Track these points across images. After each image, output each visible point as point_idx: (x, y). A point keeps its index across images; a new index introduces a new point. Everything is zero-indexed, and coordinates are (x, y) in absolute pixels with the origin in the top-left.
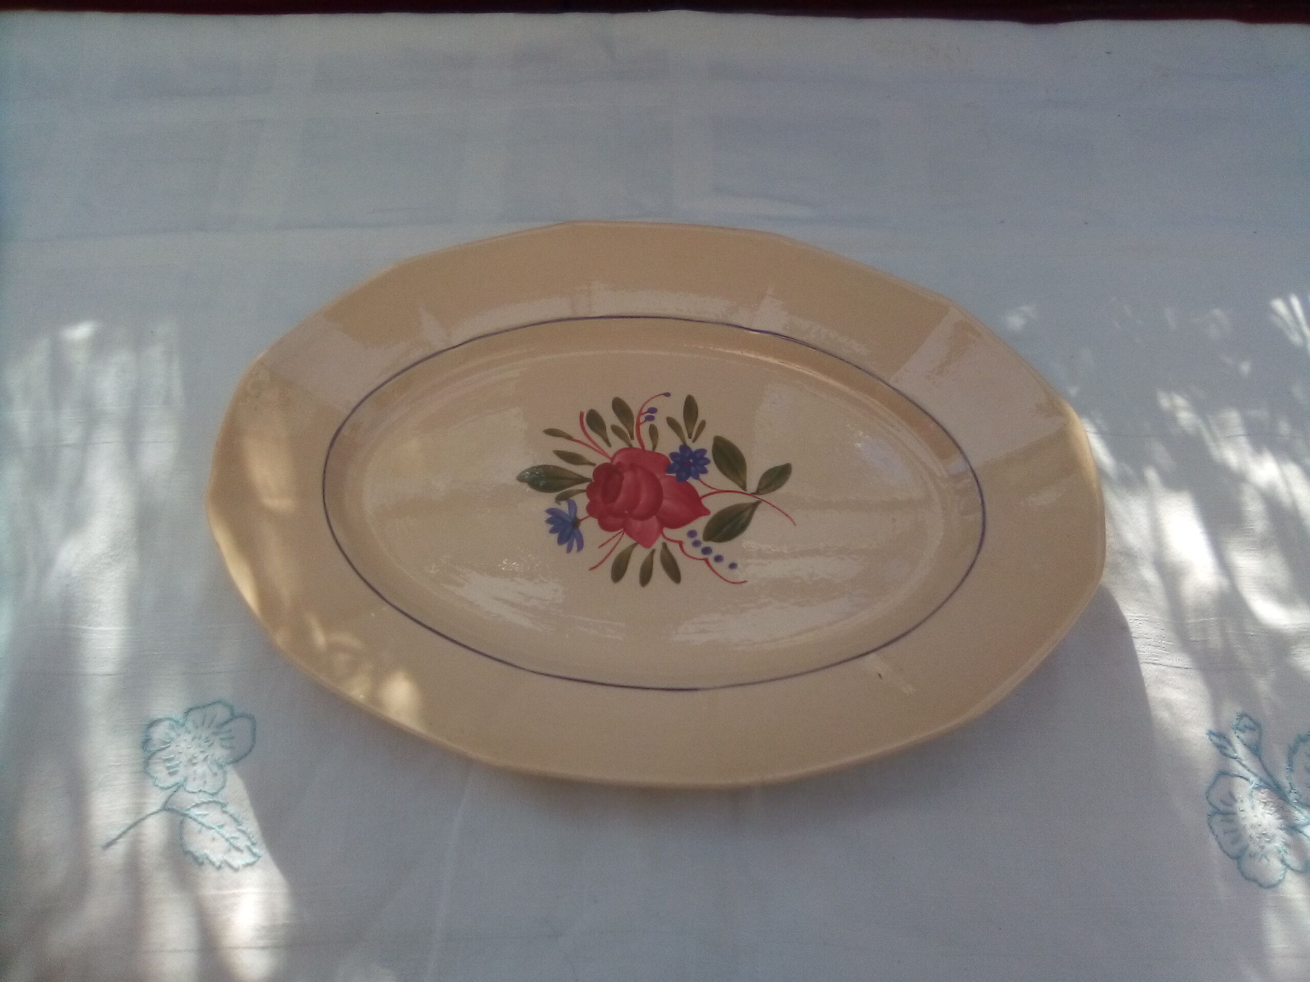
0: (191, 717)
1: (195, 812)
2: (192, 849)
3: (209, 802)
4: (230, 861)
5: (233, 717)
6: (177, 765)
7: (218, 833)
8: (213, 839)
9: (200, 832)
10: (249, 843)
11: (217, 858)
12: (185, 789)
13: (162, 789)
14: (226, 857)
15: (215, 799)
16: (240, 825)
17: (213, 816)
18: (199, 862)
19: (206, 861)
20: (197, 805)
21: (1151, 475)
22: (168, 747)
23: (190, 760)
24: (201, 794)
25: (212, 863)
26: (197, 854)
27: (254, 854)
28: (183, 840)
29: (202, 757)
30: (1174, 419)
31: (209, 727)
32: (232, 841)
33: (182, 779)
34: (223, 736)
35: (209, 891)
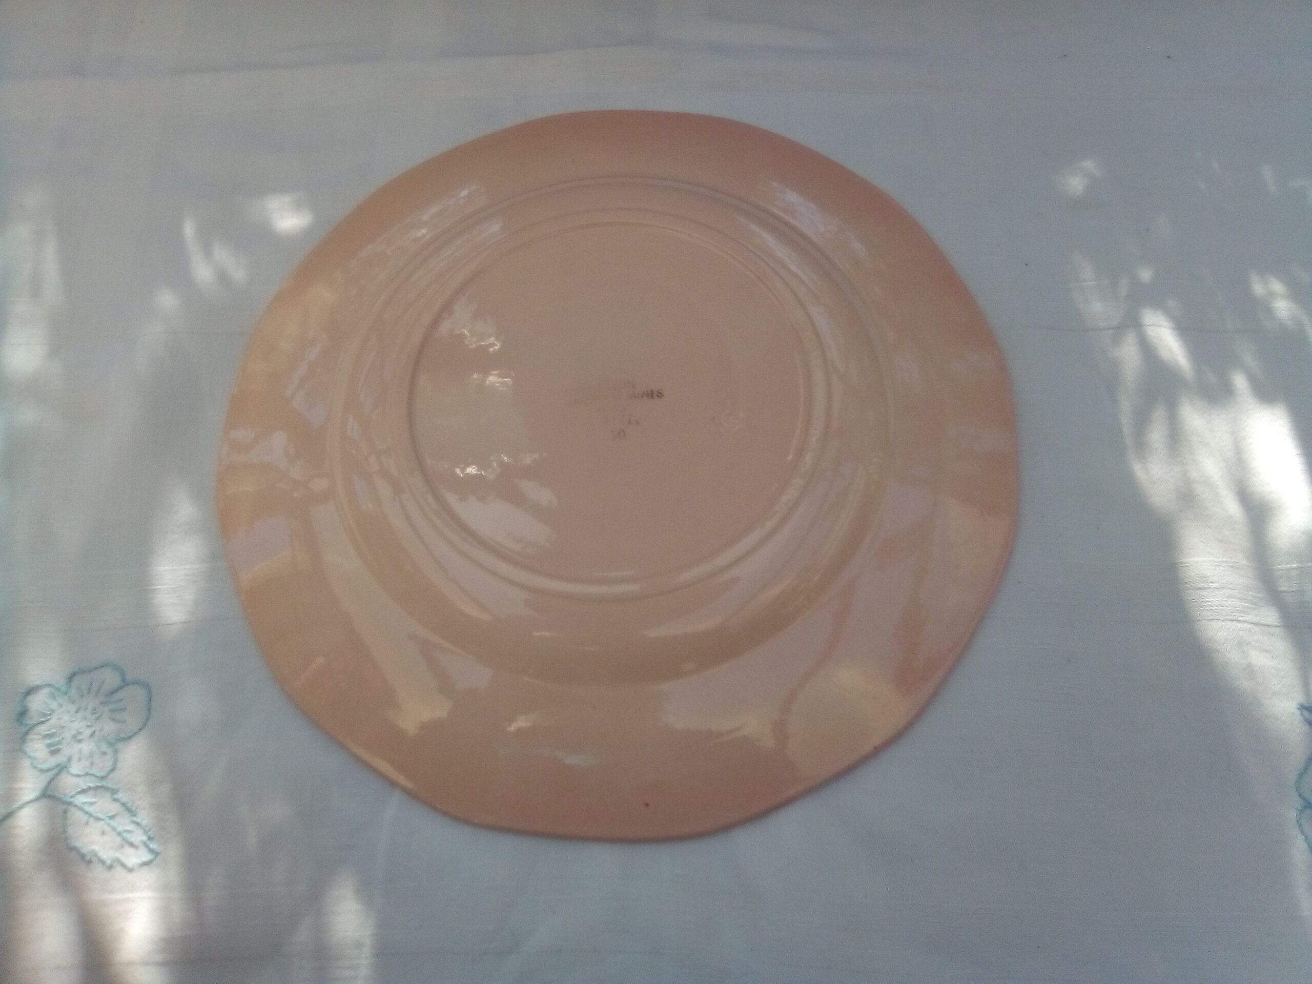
0: (76, 682)
1: (81, 799)
2: (77, 844)
3: (97, 788)
4: (123, 859)
5: (125, 683)
6: (59, 743)
7: (108, 824)
8: (103, 833)
9: (87, 823)
10: (145, 838)
11: (107, 855)
12: (68, 772)
13: (42, 771)
14: (118, 855)
15: (104, 783)
16: (135, 815)
17: (103, 805)
18: (87, 860)
19: (94, 859)
20: (83, 791)
21: (1240, 382)
22: (47, 720)
23: (74, 737)
24: (87, 778)
25: (103, 862)
26: (84, 851)
27: (151, 851)
28: (67, 834)
29: (88, 732)
30: (1269, 311)
31: (96, 696)
32: (125, 835)
33: (65, 759)
34: (113, 706)
35: (95, 895)
